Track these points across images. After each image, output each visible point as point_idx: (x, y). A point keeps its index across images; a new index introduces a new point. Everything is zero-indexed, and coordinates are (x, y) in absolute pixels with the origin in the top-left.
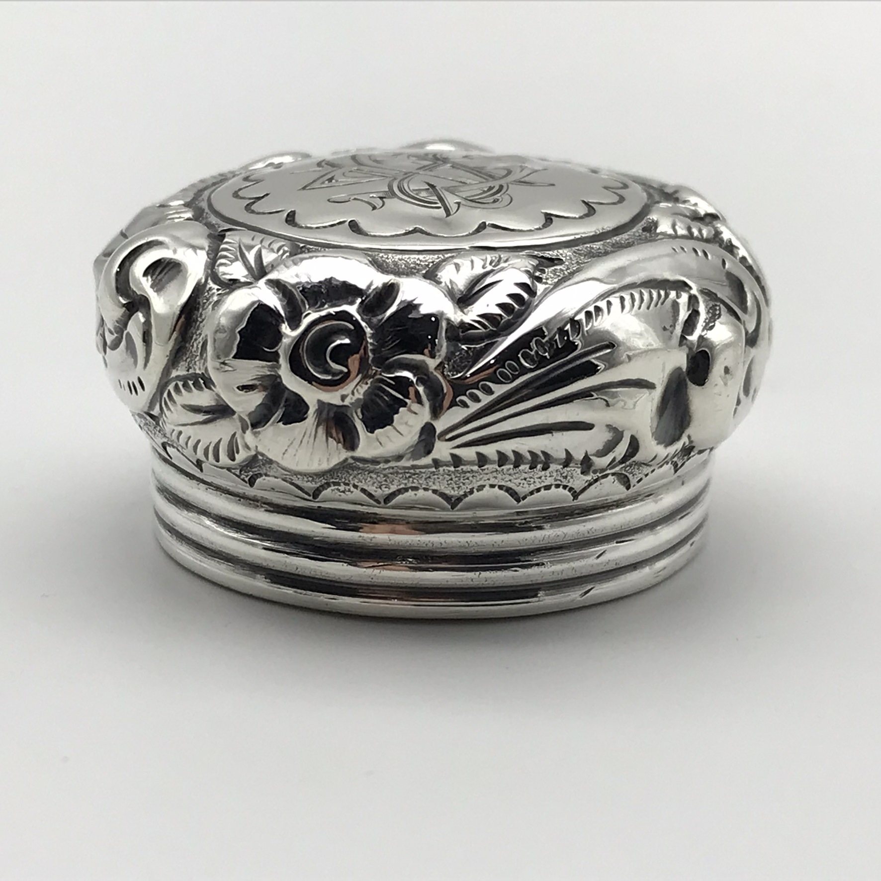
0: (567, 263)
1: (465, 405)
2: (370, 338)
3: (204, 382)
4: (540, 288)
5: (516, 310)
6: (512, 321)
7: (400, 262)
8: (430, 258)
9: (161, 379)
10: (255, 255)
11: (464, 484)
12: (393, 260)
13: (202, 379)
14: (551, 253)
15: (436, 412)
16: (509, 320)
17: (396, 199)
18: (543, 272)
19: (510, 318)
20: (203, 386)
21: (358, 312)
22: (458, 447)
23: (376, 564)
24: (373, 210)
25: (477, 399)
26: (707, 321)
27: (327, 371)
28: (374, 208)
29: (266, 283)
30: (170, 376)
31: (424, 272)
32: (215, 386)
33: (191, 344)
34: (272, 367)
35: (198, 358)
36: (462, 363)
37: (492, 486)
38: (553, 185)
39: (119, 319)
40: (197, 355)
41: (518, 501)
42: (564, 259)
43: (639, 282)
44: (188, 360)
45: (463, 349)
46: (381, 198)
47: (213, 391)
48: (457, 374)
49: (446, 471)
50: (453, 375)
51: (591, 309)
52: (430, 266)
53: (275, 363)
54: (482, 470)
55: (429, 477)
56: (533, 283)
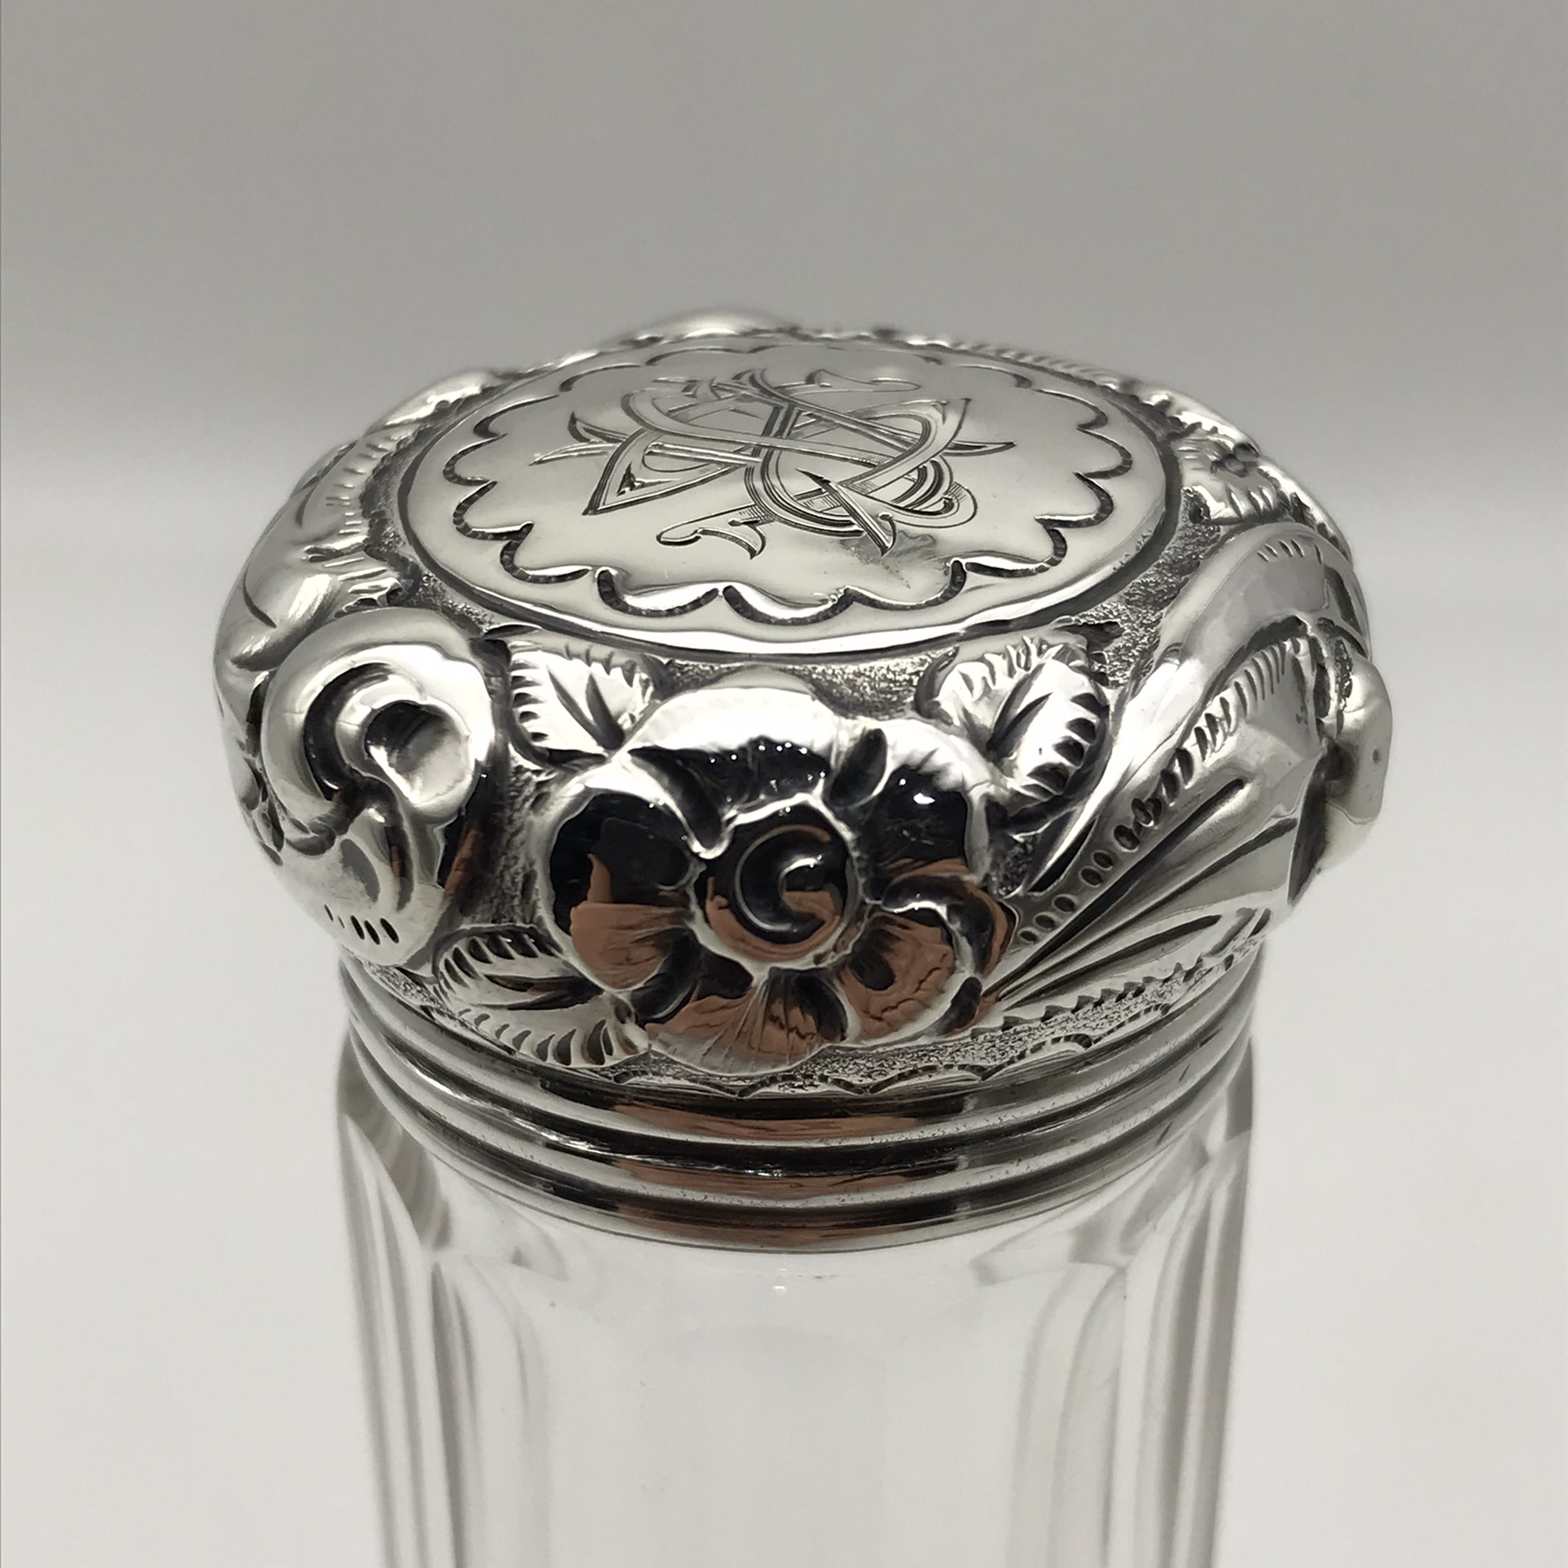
0: (1128, 631)
1: (1032, 938)
2: (854, 849)
3: (535, 943)
4: (1111, 695)
5: (1086, 749)
6: (1084, 772)
7: (859, 680)
8: (908, 664)
9: (437, 930)
10: (587, 692)
11: (1012, 1048)
12: (845, 677)
13: (531, 937)
14: (1092, 612)
15: (984, 962)
16: (1078, 771)
17: (776, 523)
18: (1100, 658)
19: (1079, 768)
20: (535, 948)
21: (825, 803)
22: (1018, 1005)
23: (849, 1178)
24: (752, 557)
25: (1049, 924)
26: (1339, 679)
27: (781, 914)
28: (753, 553)
29: (629, 757)
30: (458, 926)
31: (911, 699)
32: (560, 950)
33: (498, 872)
34: (676, 918)
35: (516, 902)
36: (1019, 866)
37: (1056, 1040)
38: (1010, 445)
39: (326, 815)
40: (516, 896)
41: (1087, 1045)
42: (1118, 620)
43: (1246, 643)
44: (496, 901)
45: (1016, 842)
46: (751, 524)
47: (556, 957)
48: (1013, 890)
49: (989, 1038)
50: (1008, 892)
51: (1202, 723)
52: (915, 683)
53: (681, 909)
54: (1046, 1024)
55: (958, 1050)
56: (1098, 690)
